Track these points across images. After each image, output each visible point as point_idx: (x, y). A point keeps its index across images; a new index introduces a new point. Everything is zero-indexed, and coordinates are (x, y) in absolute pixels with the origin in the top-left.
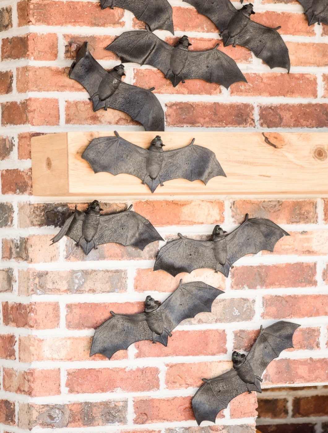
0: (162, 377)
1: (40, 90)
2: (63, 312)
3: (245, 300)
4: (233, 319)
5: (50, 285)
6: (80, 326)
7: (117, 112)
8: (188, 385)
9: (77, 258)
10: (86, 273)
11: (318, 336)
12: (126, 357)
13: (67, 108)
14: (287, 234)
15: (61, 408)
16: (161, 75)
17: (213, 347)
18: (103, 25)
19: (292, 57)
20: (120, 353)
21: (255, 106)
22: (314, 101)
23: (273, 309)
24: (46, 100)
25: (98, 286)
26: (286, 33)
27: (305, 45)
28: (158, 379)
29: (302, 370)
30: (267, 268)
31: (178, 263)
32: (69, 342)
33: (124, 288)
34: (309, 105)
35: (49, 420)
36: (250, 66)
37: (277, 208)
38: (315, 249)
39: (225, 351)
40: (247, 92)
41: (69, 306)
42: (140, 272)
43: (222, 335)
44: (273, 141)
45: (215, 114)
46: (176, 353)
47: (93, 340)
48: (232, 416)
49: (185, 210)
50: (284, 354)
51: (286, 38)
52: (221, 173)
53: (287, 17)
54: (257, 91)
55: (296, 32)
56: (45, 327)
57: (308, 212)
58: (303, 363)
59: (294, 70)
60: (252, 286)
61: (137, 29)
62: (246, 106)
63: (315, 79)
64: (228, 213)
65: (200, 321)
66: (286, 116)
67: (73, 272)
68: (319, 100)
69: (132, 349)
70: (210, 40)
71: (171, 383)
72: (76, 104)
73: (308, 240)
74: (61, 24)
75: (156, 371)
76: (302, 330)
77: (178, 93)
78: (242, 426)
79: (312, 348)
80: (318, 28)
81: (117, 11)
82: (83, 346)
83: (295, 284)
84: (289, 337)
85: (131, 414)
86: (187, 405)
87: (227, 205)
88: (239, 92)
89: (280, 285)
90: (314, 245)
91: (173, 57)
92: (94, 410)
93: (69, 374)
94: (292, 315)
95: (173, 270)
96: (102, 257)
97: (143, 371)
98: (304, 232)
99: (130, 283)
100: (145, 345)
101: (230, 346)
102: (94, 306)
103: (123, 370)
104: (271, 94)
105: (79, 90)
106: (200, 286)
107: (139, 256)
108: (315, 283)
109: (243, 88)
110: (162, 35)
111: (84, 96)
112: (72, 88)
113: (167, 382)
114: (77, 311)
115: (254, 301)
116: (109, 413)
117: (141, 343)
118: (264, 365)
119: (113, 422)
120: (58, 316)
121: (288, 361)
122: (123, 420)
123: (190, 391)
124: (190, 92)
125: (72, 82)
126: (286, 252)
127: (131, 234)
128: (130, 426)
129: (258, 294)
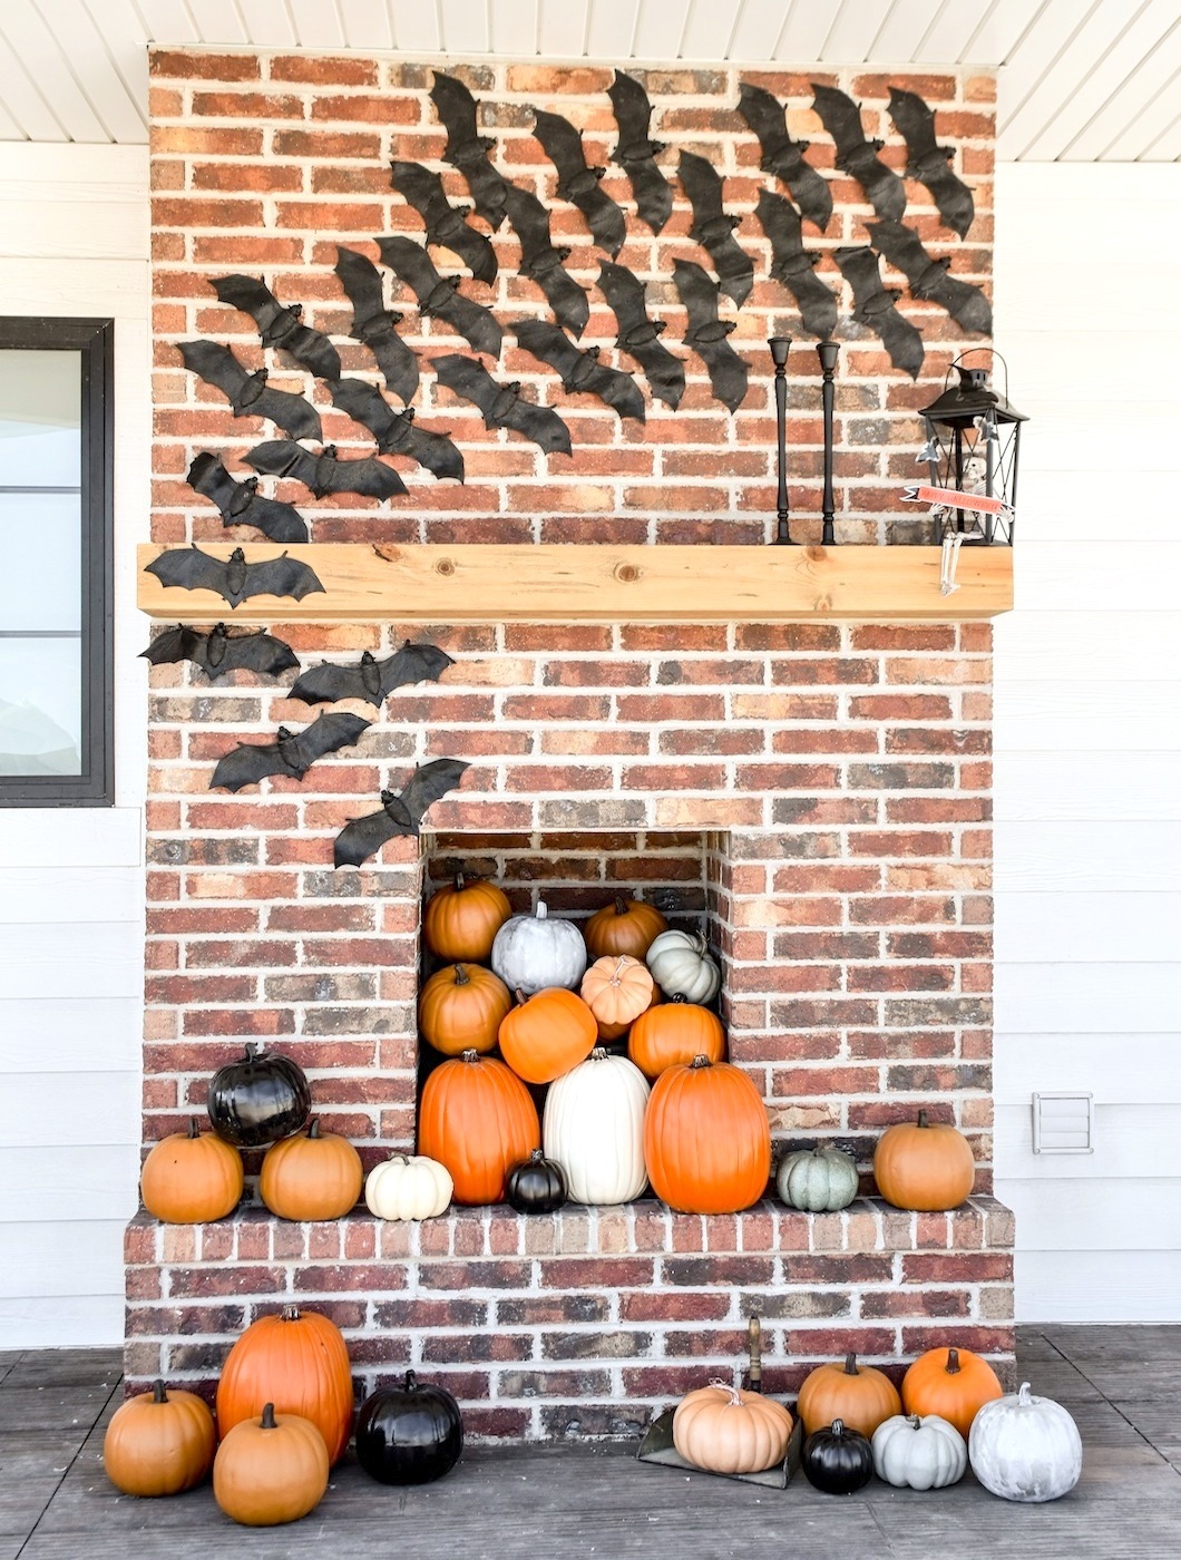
0: (301, 815)
1: (163, 505)
2: (186, 741)
3: (405, 735)
4: (389, 754)
5: (170, 713)
6: (203, 757)
7: (253, 528)
8: (332, 826)
9: (202, 684)
10: (213, 701)
11: (496, 776)
12: (258, 791)
13: (195, 524)
14: (454, 662)
15: (181, 844)
16: (307, 488)
17: (364, 785)
18: (239, 435)
19: (467, 467)
20: (251, 787)
21: (421, 521)
22: (496, 516)
23: (439, 745)
24: (169, 516)
25: (227, 714)
26: (462, 440)
27: (485, 452)
28: (296, 817)
29: (473, 815)
30: (432, 699)
31: (322, 692)
32: (191, 773)
33: (257, 717)
34: (489, 520)
35: (167, 856)
36: (417, 477)
37: (446, 634)
38: (492, 680)
39: (377, 790)
40: (412, 505)
41: (193, 736)
42: (275, 701)
43: (375, 773)
44: (384, 552)
45: (371, 530)
46: (317, 789)
47: (217, 773)
48: (385, 861)
49: (333, 634)
50: (450, 796)
51: (460, 446)
52: (320, 588)
53: (463, 422)
54: (424, 504)
55: (474, 439)
56: (164, 757)
57: (485, 639)
58: (476, 806)
59: (468, 481)
60: (413, 719)
61: (279, 438)
62: (410, 521)
63: (497, 491)
64: (385, 637)
65: (347, 756)
66: (460, 532)
67: (198, 699)
68: (502, 514)
69: (265, 783)
70: (367, 450)
71: (312, 821)
72: (205, 520)
73: (484, 670)
74: (189, 434)
75: (294, 808)
76: (473, 770)
77: (327, 507)
78: (397, 873)
79: (486, 790)
80: (503, 433)
81: (256, 420)
82: (207, 779)
83: (466, 718)
84: (457, 777)
85: (262, 855)
86: (332, 847)
87: (385, 630)
88: (401, 505)
89: (448, 719)
90: (492, 677)
91: (318, 467)
92: (219, 847)
93: (190, 808)
94: (460, 752)
95: (312, 699)
96: (232, 683)
97: (278, 808)
98: (478, 661)
99: (265, 712)
100: (281, 780)
101: (384, 784)
102: (222, 737)
103: (254, 806)
104: (442, 508)
105: (210, 505)
106: (349, 717)
107: (277, 684)
108: (492, 718)
109: (406, 501)
110: (309, 445)
111: (215, 511)
112: (200, 503)
113: (306, 821)
114: (202, 741)
115: (414, 736)
116: (237, 852)
117: (276, 777)
118: (425, 807)
119: (242, 861)
120: (179, 746)
121: (455, 805)
122: (253, 860)
123: (335, 832)
124: (342, 507)
125: (201, 496)
126: (456, 682)
127: (268, 659)
128: (262, 867)
129: (419, 729)
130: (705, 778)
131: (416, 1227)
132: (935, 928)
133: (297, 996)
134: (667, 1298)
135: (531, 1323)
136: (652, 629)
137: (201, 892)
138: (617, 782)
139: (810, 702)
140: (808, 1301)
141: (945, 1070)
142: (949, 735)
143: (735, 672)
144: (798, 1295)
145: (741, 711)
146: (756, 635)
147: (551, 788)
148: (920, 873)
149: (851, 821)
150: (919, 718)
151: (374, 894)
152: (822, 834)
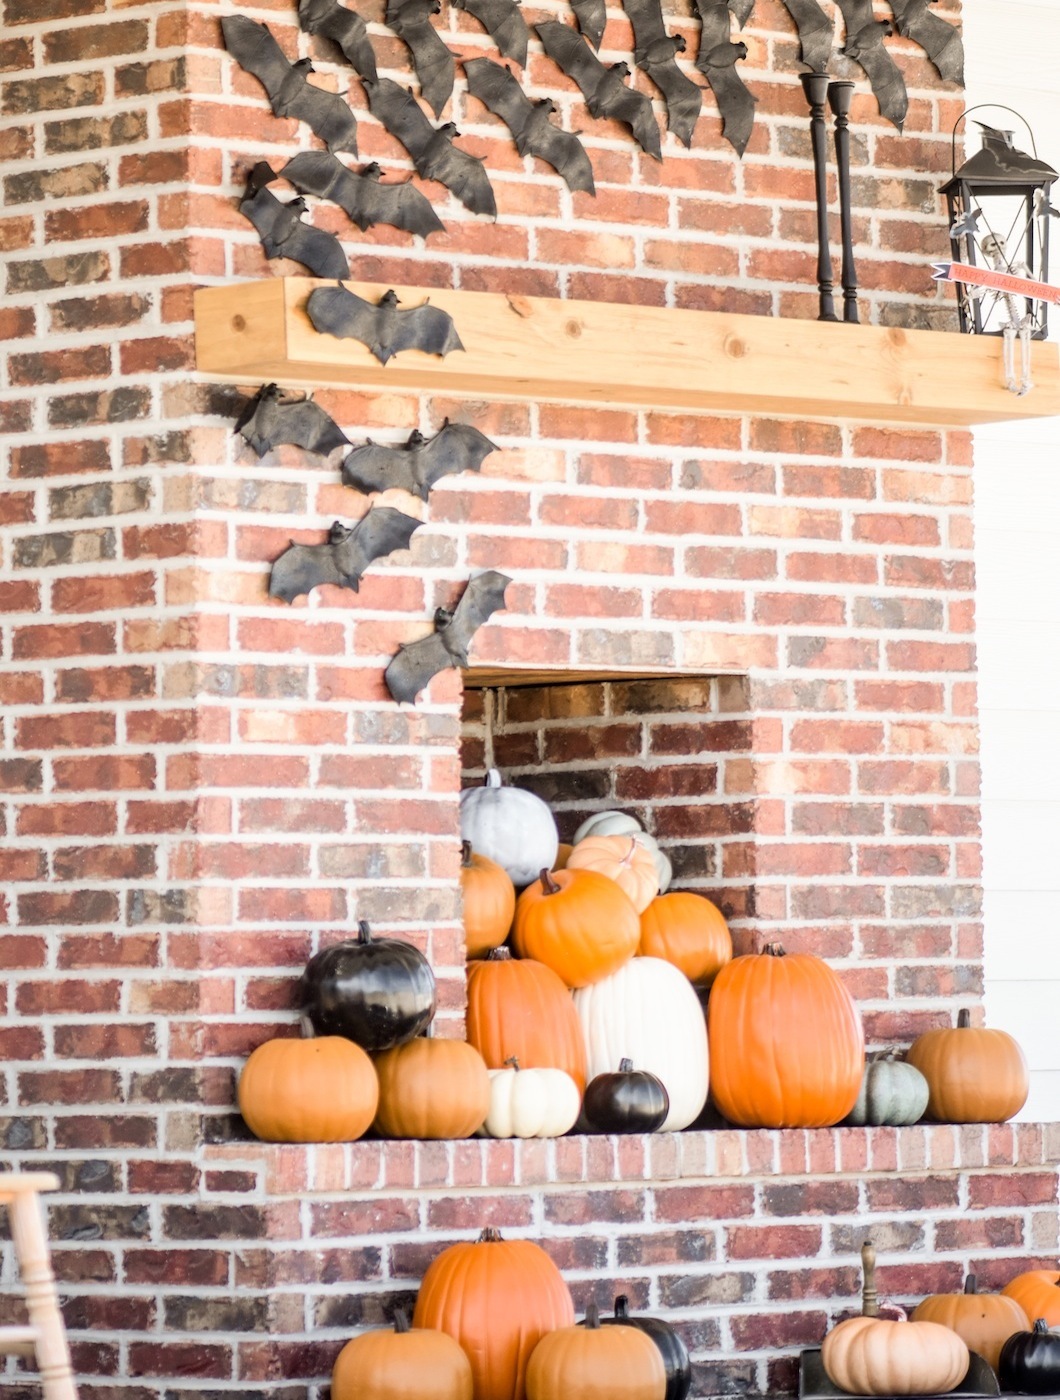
0: (349, 636)
1: (203, 226)
2: (232, 536)
3: (446, 538)
4: (432, 563)
5: (216, 498)
6: (252, 557)
7: (292, 263)
8: (381, 652)
9: (249, 463)
10: (259, 484)
11: (534, 596)
12: (306, 604)
13: (236, 254)
14: (499, 449)
15: (231, 669)
16: (343, 215)
17: (409, 600)
18: (275, 141)
19: (498, 201)
20: (299, 599)
21: (455, 266)
22: (525, 265)
23: (479, 554)
24: (210, 241)
25: (274, 503)
26: (491, 167)
27: (513, 184)
28: (343, 640)
29: (516, 643)
30: (471, 494)
31: (367, 479)
32: (239, 579)
33: (302, 508)
34: (520, 270)
35: (215, 686)
36: (447, 209)
37: (483, 412)
38: (528, 473)
39: (423, 608)
40: (444, 246)
41: (240, 529)
42: (323, 487)
43: (419, 585)
44: (518, 307)
45: (408, 274)
46: (365, 605)
47: (269, 579)
48: (434, 700)
49: (374, 406)
50: (495, 619)
51: (493, 175)
52: (459, 346)
53: (491, 143)
54: (456, 246)
55: (501, 167)
56: (212, 555)
57: (520, 421)
58: (517, 632)
59: (503, 219)
60: (454, 520)
61: (315, 149)
62: (445, 266)
63: (526, 234)
64: (424, 414)
65: (393, 563)
66: (492, 281)
67: (244, 481)
68: (530, 264)
69: (314, 595)
70: (401, 171)
71: (361, 646)
72: (245, 248)
73: (520, 460)
74: (226, 135)
75: (341, 628)
76: (515, 587)
77: (364, 241)
78: (444, 716)
79: (526, 613)
80: (529, 161)
81: (292, 122)
82: (257, 584)
83: (505, 520)
84: (500, 594)
85: (313, 686)
86: (379, 680)
87: (423, 402)
88: (436, 245)
89: (488, 521)
90: (527, 469)
91: (360, 191)
92: (270, 675)
93: (241, 623)
94: (502, 563)
96: (277, 463)
97: (326, 627)
98: (515, 449)
99: (311, 501)
100: (329, 589)
101: (429, 600)
102: (270, 531)
103: (303, 623)
104: (475, 251)
105: (247, 229)
106: (395, 515)
107: (320, 466)
108: (528, 522)
109: (439, 240)
110: (345, 159)
111: (252, 238)
112: (240, 226)
113: (356, 645)
114: (248, 536)
115: (456, 541)
116: (287, 683)
117: (325, 587)
118: (471, 630)
119: (291, 694)
120: (225, 541)
121: (497, 628)
122: (303, 694)
123: (380, 661)
124: (378, 242)
125: (238, 217)
126: (494, 474)
127: (314, 436)
128: (312, 703)
129: (461, 531)
130: (727, 607)
131: (552, 1144)
132: (931, 799)
133: (349, 871)
134: (769, 1231)
135: (648, 1264)
136: (675, 419)
137: (254, 734)
138: (647, 608)
139: (817, 518)
140: (888, 1232)
141: (943, 971)
142: (936, 564)
143: (752, 477)
144: (880, 1225)
145: (756, 526)
146: (769, 434)
147: (586, 614)
148: (918, 733)
149: (856, 667)
150: (913, 543)
151: (425, 742)
152: (831, 682)
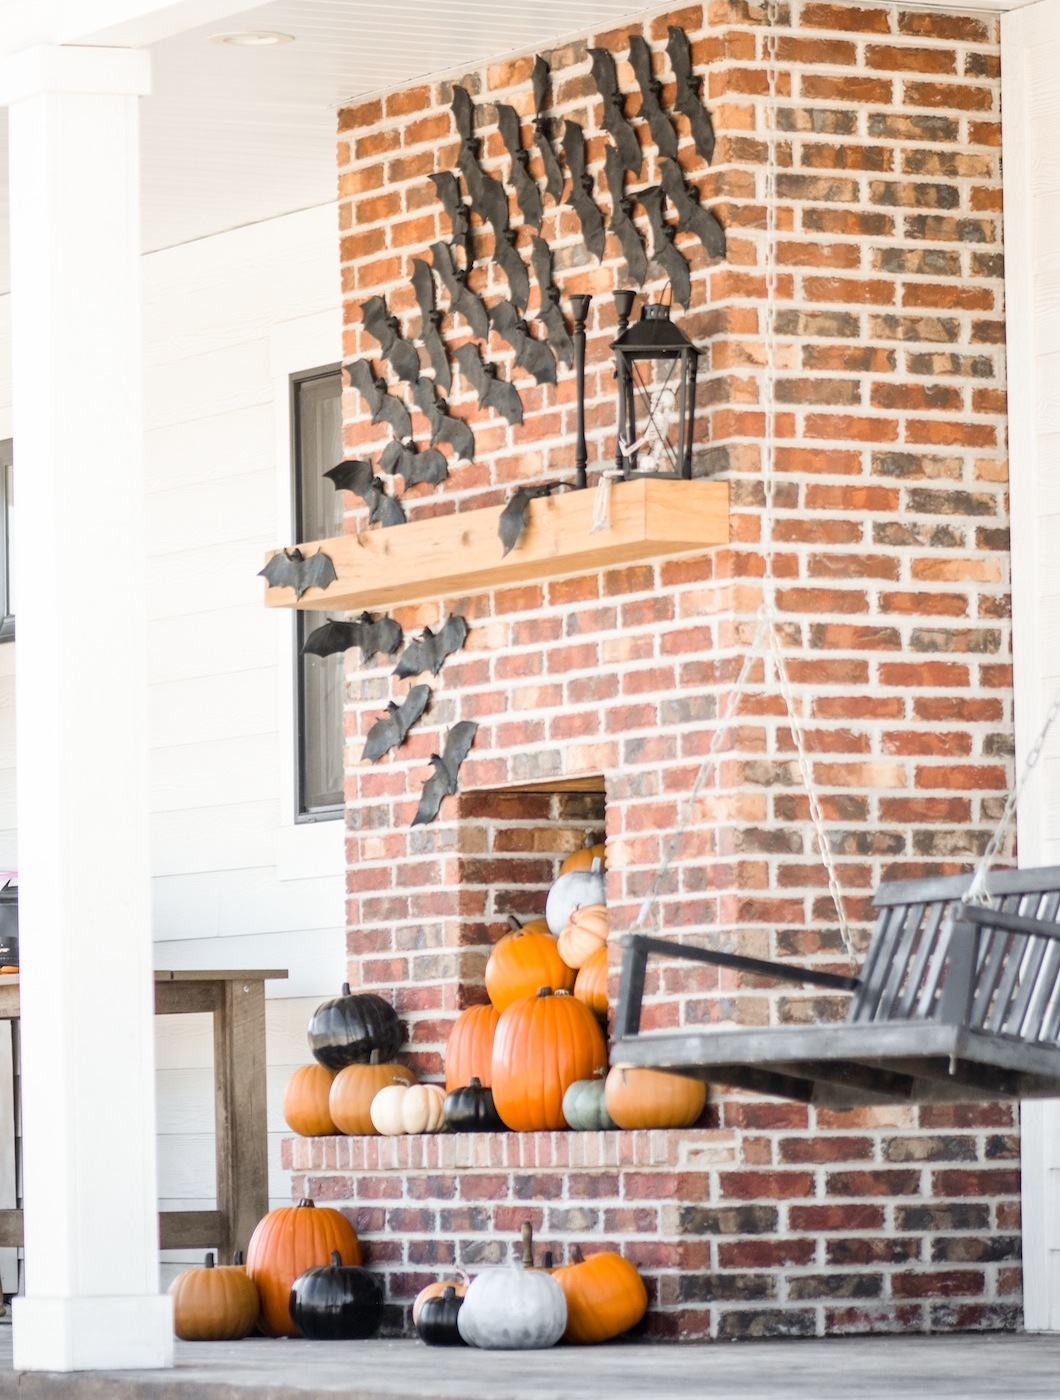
0: (407, 780)
2: (358, 720)
3: (450, 701)
4: (444, 720)
5: (352, 695)
9: (365, 668)
10: (369, 682)
11: (490, 735)
12: (388, 762)
16: (405, 482)
18: (377, 440)
21: (457, 501)
24: (350, 519)
25: (374, 693)
27: (484, 431)
28: (405, 783)
29: (481, 771)
30: (462, 666)
33: (386, 694)
37: (468, 604)
38: (490, 644)
40: (452, 488)
41: (362, 714)
43: (438, 737)
46: (413, 756)
47: (366, 746)
48: (444, 819)
49: (419, 614)
51: (473, 427)
54: (457, 486)
56: (350, 734)
57: (485, 606)
58: (481, 763)
60: (455, 687)
61: (394, 439)
62: (452, 502)
63: (488, 467)
65: (426, 724)
67: (363, 681)
68: (492, 488)
70: (430, 439)
71: (411, 785)
72: (364, 520)
73: (485, 635)
74: (357, 444)
75: (404, 774)
77: (415, 497)
78: (449, 830)
79: (486, 748)
81: (384, 424)
83: (478, 681)
84: (473, 737)
85: (391, 818)
87: (441, 605)
88: (448, 489)
89: (470, 684)
92: (374, 813)
94: (476, 713)
95: (406, 674)
96: (377, 665)
97: (398, 775)
98: (483, 628)
99: (390, 688)
102: (370, 714)
103: (388, 774)
104: (466, 487)
106: (425, 688)
108: (489, 680)
113: (409, 785)
114: (364, 718)
115: (455, 702)
116: (381, 817)
118: (457, 767)
119: (383, 825)
120: (356, 724)
121: (471, 762)
122: (388, 824)
124: (422, 495)
126: (473, 649)
128: (393, 830)
129: (457, 694)
130: (588, 724)
132: (706, 861)
133: (409, 945)
134: (515, 1210)
135: (454, 1231)
136: (563, 584)
137: (368, 855)
138: (547, 733)
139: (640, 642)
140: (578, 1215)
142: (711, 665)
143: (602, 618)
144: (574, 1209)
145: (607, 657)
146: (616, 582)
147: (515, 743)
148: (698, 806)
149: (662, 758)
150: (696, 650)
151: (441, 850)
152: (649, 773)
